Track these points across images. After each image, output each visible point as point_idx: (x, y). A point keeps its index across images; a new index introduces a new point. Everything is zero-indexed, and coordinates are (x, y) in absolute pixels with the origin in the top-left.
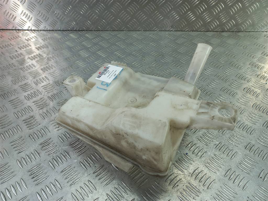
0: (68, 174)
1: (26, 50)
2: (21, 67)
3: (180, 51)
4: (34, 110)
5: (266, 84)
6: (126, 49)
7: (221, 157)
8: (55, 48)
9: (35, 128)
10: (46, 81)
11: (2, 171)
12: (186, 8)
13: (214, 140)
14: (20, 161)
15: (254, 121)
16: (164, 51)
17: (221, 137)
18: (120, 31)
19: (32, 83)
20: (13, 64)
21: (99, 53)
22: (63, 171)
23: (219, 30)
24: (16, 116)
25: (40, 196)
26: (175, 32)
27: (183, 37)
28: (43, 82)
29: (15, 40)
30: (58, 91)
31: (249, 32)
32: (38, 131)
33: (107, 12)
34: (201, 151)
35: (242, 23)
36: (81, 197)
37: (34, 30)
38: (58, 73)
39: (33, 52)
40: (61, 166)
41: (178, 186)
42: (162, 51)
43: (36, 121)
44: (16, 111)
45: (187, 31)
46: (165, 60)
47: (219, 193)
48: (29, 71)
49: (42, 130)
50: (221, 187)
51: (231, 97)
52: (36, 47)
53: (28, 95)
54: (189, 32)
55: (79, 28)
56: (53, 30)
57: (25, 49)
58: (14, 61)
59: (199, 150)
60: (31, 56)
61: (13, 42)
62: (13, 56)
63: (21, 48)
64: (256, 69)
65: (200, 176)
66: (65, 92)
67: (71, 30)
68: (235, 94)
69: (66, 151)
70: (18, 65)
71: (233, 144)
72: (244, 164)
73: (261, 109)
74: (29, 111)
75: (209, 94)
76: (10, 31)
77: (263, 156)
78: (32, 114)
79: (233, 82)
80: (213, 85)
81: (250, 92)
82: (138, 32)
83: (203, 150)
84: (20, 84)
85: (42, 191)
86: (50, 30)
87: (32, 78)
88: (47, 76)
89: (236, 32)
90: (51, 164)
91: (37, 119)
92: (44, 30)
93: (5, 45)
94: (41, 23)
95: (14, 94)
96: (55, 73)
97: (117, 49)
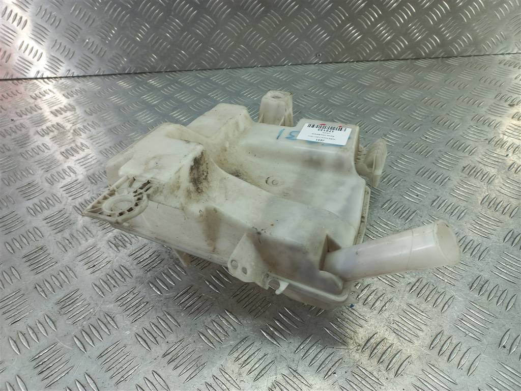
0: (112, 361)
1: (32, 117)
2: (20, 151)
3: (334, 101)
4: (46, 234)
5: (507, 155)
7: (421, 309)
8: (88, 110)
9: (47, 270)
10: (70, 176)
12: (340, 18)
13: (406, 275)
14: (15, 339)
15: (486, 231)
16: (301, 104)
18: (215, 69)
19: (42, 182)
20: (6, 147)
21: (175, 114)
22: (102, 355)
23: (410, 56)
24: (9, 249)
26: (323, 65)
27: (339, 75)
28: (64, 179)
29: (11, 99)
30: (93, 194)
31: (469, 58)
33: (187, 35)
34: (381, 299)
35: (454, 40)
37: (48, 78)
38: (94, 157)
39: (45, 121)
40: (98, 344)
41: (335, 373)
42: (299, 103)
43: (50, 256)
44: (9, 238)
45: (346, 62)
48: (37, 158)
49: (61, 274)
50: (423, 370)
51: (437, 187)
52: (51, 110)
53: (35, 204)
54: (352, 64)
55: (135, 68)
56: (84, 76)
57: (29, 116)
58: (8, 140)
59: (376, 297)
60: (41, 128)
61: (6, 104)
62: (5, 130)
63: (21, 114)
64: (486, 128)
65: (381, 348)
67: (120, 74)
68: (445, 180)
69: (108, 314)
70: (16, 147)
71: (446, 281)
72: (469, 321)
73: (499, 207)
74: (36, 236)
75: (394, 183)
77: (507, 301)
78: (40, 243)
79: (441, 156)
80: (402, 164)
81: (475, 174)
82: (251, 70)
83: (384, 295)
84: (19, 184)
86: (78, 77)
87: (43, 171)
88: (72, 166)
89: (443, 58)
90: (77, 342)
91: (51, 252)
92: (66, 77)
94: (61, 64)
95: (5, 204)
96: (89, 159)
97: (209, 105)
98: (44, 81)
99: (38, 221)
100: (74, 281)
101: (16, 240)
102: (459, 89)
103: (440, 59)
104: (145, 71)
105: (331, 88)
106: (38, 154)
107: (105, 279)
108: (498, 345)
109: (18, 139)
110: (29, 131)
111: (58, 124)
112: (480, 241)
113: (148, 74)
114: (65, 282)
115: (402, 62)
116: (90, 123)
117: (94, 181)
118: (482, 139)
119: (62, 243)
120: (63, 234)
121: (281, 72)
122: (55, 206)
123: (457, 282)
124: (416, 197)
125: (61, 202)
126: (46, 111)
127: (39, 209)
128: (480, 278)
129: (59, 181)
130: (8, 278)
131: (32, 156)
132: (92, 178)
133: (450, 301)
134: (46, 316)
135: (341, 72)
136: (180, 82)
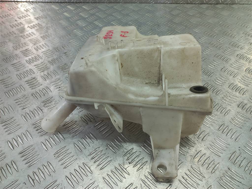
1: (26, 20)
2: (21, 35)
3: (175, 21)
4: (36, 72)
6: (122, 19)
7: (215, 114)
8: (53, 18)
9: (37, 88)
10: (46, 48)
11: (8, 124)
15: (247, 83)
16: (159, 21)
17: (215, 97)
18: (116, 3)
19: (32, 49)
20: (14, 32)
21: (96, 23)
22: (65, 125)
23: (214, 2)
24: (19, 77)
25: (45, 145)
26: (170, 4)
27: (178, 9)
28: (43, 48)
29: (15, 11)
30: (58, 56)
31: (243, 5)
32: (40, 91)
36: (83, 146)
37: (32, 2)
38: (57, 40)
39: (32, 22)
42: (158, 21)
43: (38, 82)
44: (18, 73)
45: (181, 4)
46: (161, 29)
47: (212, 144)
48: (30, 38)
49: (44, 90)
50: (215, 139)
51: (224, 62)
52: (35, 17)
53: (29, 59)
54: (184, 5)
56: (51, 2)
57: (24, 19)
58: (14, 29)
60: (30, 25)
61: (12, 12)
62: (13, 25)
63: (20, 18)
64: (249, 38)
66: (64, 57)
67: (69, 3)
68: (228, 60)
70: (19, 33)
71: (227, 103)
72: (237, 120)
74: (31, 73)
75: (204, 60)
76: (9, 2)
78: (33, 76)
79: (226, 49)
80: (207, 52)
81: (243, 58)
82: (134, 4)
84: (21, 49)
85: (46, 141)
86: (48, 2)
87: (32, 44)
88: (47, 43)
89: (230, 4)
91: (39, 80)
92: (42, 2)
93: (4, 15)
95: (15, 58)
96: (55, 40)
97: (113, 19)
98: (30, 3)
99: (31, 66)
100: (50, 93)
101: (21, 74)
102: (237, 19)
105: (174, 15)
106: (30, 37)
108: (249, 130)
109: (19, 29)
110: (24, 26)
111: (39, 24)
112: (244, 87)
113: (82, 3)
114: (46, 93)
115: (209, 5)
116: (55, 24)
118: (248, 43)
119: (44, 77)
120: (44, 73)
121: (149, 6)
122: (39, 60)
123: (232, 104)
124: (214, 66)
125: (42, 59)
126: (32, 17)
127: (32, 61)
128: (242, 103)
129: (41, 49)
130: (19, 90)
131: (27, 38)
132: (56, 49)
133: (228, 111)
134: (38, 107)
135: (179, 8)
136: (99, 8)
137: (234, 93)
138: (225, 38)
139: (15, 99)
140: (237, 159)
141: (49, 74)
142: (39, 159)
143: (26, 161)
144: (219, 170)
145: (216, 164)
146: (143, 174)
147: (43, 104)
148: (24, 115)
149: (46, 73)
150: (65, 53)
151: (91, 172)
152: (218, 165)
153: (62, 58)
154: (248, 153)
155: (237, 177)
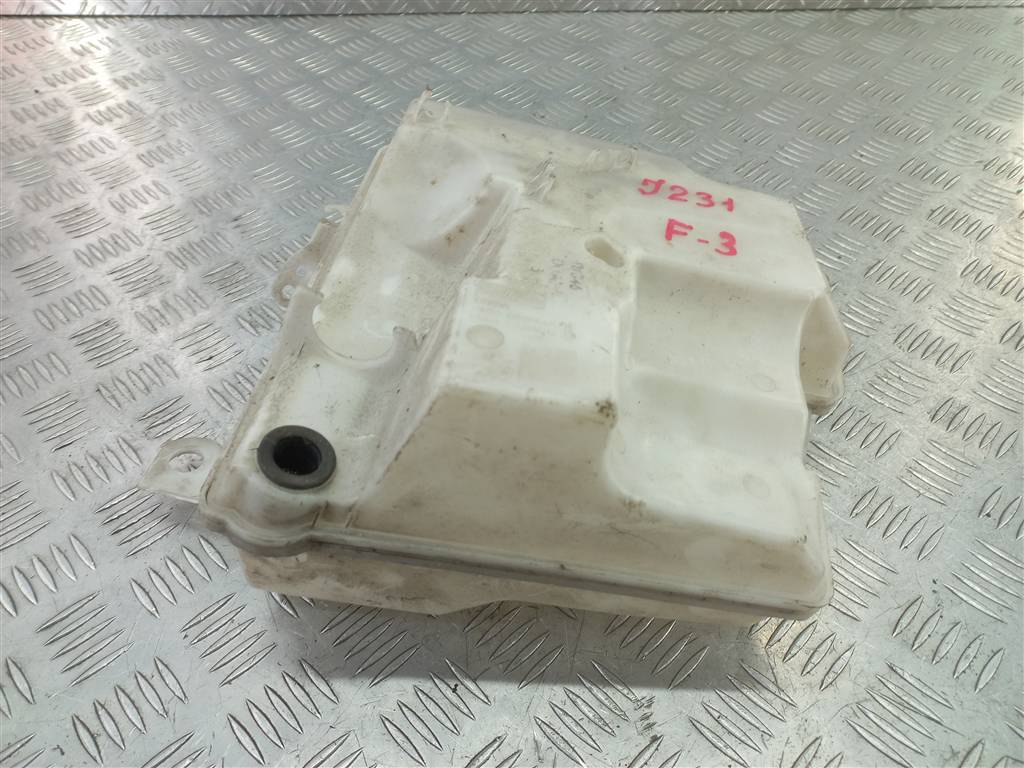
98: (97, 22)
99: (98, 276)
100: (172, 383)
101: (56, 306)
102: (933, 68)
103: (898, 10)
104: (303, 13)
105: (678, 57)
106: (93, 156)
107: (233, 382)
108: (977, 512)
109: (51, 126)
110: (71, 113)
111: (129, 103)
112: (955, 340)
113: (309, 17)
114: (155, 383)
115: (821, 14)
116: (195, 104)
117: (205, 210)
118: (973, 162)
119: (147, 316)
120: (147, 301)
121: (579, 25)
122: (129, 250)
123: (909, 408)
124: (836, 259)
125: (141, 244)
126: (103, 78)
127: (98, 254)
128: (950, 402)
129: (136, 207)
130: (44, 371)
131: (80, 160)
132: (201, 204)
133: (894, 438)
134: (120, 440)
135: (699, 28)
136: (374, 34)
137: (918, 363)
138: (881, 143)
139: (29, 407)
140: (927, 627)
141: (168, 305)
142: (122, 651)
143: (66, 660)
144: (854, 673)
145: (840, 648)
146: (546, 697)
147: (142, 426)
148: (64, 472)
149: (155, 300)
150: (236, 220)
151: (333, 698)
152: (848, 654)
153: (223, 238)
154: (971, 602)
155: (923, 700)
